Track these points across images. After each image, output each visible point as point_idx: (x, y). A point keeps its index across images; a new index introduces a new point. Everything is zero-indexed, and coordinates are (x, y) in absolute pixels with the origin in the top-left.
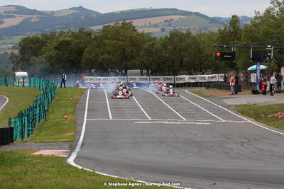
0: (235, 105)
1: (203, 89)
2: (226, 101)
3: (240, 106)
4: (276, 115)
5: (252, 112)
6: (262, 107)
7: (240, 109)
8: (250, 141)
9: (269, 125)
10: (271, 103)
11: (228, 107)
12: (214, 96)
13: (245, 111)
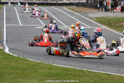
0: (96, 18)
1: (75, 7)
2: (90, 15)
3: (99, 18)
4: (121, 24)
5: (106, 22)
6: (112, 19)
7: (99, 20)
8: (107, 40)
9: (117, 30)
10: (118, 17)
11: (91, 19)
12: (82, 12)
13: (102, 21)
